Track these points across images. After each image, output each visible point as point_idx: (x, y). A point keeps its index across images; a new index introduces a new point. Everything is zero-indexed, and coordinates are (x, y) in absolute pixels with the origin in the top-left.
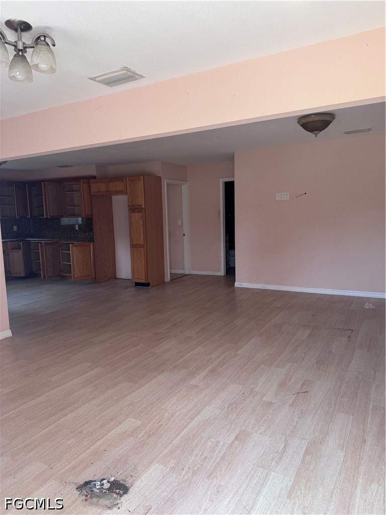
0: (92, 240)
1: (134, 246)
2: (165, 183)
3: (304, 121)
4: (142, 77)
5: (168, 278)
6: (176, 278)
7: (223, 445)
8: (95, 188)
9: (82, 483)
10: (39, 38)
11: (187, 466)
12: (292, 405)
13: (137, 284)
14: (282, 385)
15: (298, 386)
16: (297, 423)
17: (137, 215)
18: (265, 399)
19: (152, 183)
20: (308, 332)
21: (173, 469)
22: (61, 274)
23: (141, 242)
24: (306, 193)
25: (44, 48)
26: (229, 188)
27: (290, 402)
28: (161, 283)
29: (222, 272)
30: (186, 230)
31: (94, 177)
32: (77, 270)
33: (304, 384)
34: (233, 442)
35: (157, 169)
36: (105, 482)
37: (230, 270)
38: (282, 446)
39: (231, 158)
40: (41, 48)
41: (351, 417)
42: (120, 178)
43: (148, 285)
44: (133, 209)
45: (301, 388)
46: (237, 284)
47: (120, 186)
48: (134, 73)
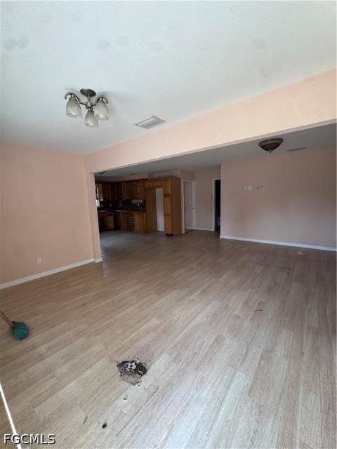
0: (145, 212)
1: (165, 215)
2: (182, 181)
3: (263, 144)
4: (163, 121)
5: (183, 232)
6: (188, 232)
7: (207, 345)
8: (147, 184)
9: (121, 362)
10: (99, 99)
11: (184, 358)
12: (252, 319)
13: (167, 235)
14: (246, 304)
15: (256, 305)
16: (255, 333)
17: (168, 199)
18: (234, 313)
19: (176, 182)
20: (262, 268)
21: (175, 358)
22: (130, 228)
23: (169, 212)
24: (262, 187)
25: (102, 104)
26: (218, 183)
27: (251, 317)
28: (180, 234)
29: (213, 229)
30: (194, 206)
31: (147, 179)
32: (137, 227)
33: (259, 304)
34: (213, 343)
35: (178, 174)
36: (133, 364)
37: (218, 228)
38: (245, 350)
39: (218, 167)
40: (100, 104)
41: (292, 333)
42: (159, 179)
43: (172, 235)
44: (165, 195)
45: (258, 307)
46: (221, 237)
47: (159, 183)
48: (159, 119)
